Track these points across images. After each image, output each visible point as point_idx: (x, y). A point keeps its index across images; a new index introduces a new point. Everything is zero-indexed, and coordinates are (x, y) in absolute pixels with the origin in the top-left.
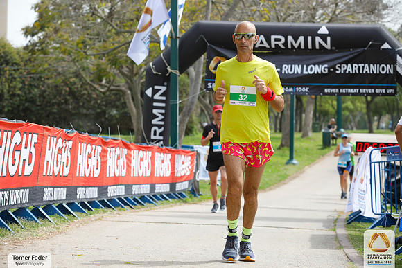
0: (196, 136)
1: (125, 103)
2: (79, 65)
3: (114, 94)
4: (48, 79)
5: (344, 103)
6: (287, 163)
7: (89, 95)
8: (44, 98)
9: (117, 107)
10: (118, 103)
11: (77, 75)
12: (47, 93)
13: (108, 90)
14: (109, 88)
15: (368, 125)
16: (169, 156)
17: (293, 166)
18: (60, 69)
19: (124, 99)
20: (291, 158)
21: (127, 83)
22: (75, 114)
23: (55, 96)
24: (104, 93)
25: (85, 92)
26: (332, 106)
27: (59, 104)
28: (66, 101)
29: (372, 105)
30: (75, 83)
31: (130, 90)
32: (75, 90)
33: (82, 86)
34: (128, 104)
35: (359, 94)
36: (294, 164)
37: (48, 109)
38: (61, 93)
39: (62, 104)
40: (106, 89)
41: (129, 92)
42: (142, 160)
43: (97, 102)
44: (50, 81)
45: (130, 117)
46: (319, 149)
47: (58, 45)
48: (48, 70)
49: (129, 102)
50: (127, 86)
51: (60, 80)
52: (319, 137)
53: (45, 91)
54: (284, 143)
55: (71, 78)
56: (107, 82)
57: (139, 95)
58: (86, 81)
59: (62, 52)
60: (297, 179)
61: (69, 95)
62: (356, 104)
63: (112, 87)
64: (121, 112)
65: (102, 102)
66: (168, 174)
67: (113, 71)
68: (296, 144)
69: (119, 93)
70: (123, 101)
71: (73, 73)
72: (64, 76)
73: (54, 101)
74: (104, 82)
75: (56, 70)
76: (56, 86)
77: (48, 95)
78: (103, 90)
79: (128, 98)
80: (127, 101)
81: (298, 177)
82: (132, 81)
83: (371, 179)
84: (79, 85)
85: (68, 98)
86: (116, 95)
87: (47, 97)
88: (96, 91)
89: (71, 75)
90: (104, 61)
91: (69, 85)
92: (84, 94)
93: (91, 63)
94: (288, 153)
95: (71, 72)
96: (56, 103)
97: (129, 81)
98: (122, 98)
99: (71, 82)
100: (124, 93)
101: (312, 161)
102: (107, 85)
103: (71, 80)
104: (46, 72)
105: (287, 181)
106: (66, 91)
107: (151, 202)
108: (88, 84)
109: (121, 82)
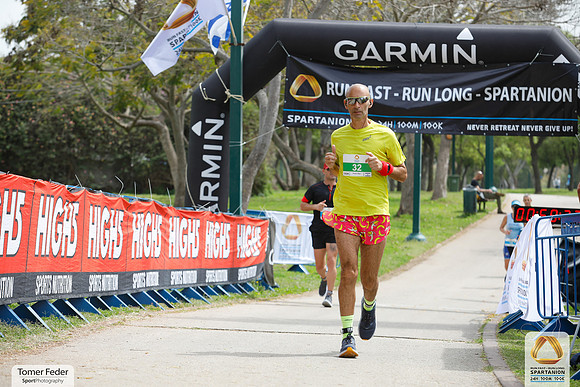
0: (269, 197)
1: (160, 145)
2: (90, 85)
3: (142, 131)
4: (42, 107)
5: (497, 146)
6: (409, 239)
7: (105, 132)
8: (36, 136)
9: (148, 151)
10: (149, 145)
11: (87, 101)
12: (40, 129)
13: (133, 125)
14: (135, 121)
15: (533, 181)
16: (228, 227)
17: (417, 243)
18: (61, 93)
19: (158, 138)
20: (416, 230)
21: (164, 114)
22: (83, 162)
23: (53, 134)
24: (127, 129)
25: (99, 127)
26: (478, 150)
27: (59, 146)
28: (70, 141)
29: (540, 150)
30: (83, 114)
31: (169, 124)
32: (84, 123)
33: (93, 119)
34: (164, 147)
35: (520, 133)
36: (419, 240)
37: (42, 153)
38: (62, 129)
39: (63, 145)
40: (131, 122)
41: (166, 128)
42: (185, 232)
43: (116, 143)
44: (45, 111)
45: (168, 166)
46: (458, 217)
47: (57, 55)
48: (42, 93)
49: (167, 144)
50: (163, 118)
51: (60, 109)
52: (458, 198)
53: (38, 126)
54: (403, 208)
55: (78, 105)
56: (133, 113)
57: (182, 133)
58: (100, 110)
59: (63, 66)
60: (424, 262)
61: (73, 132)
62: (515, 149)
63: (140, 121)
64: (154, 158)
65: (125, 142)
66: (226, 254)
67: (142, 95)
68: (423, 210)
69: (152, 130)
70: (157, 142)
71: (80, 98)
72: (67, 103)
73: (51, 142)
74: (128, 112)
75: (54, 94)
76: (55, 119)
77: (42, 132)
78: (126, 125)
79: (165, 137)
80: (163, 142)
81: (425, 260)
82: (171, 111)
83: (537, 264)
84: (89, 116)
85: (73, 136)
86: (146, 132)
87: (41, 135)
88: (116, 126)
89: (77, 101)
90: (128, 80)
91: (75, 117)
92: (97, 131)
93: (109, 83)
94: (410, 223)
95: (78, 97)
96: (54, 144)
97: (166, 111)
98: (156, 138)
99: (77, 113)
100: (159, 129)
101: (447, 236)
102: (132, 116)
103: (78, 109)
104: (39, 96)
105: (408, 265)
106: (69, 125)
107: (200, 298)
108: (104, 115)
109: (155, 113)
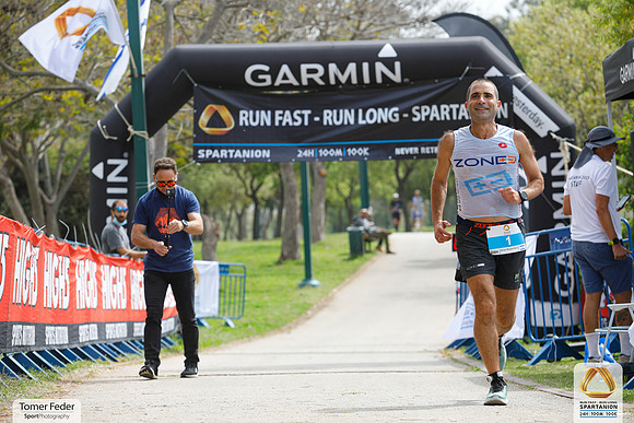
6: (302, 286)
17: (312, 289)
20: (308, 276)
36: (313, 286)
41: (10, 182)
46: (345, 260)
54: (285, 253)
